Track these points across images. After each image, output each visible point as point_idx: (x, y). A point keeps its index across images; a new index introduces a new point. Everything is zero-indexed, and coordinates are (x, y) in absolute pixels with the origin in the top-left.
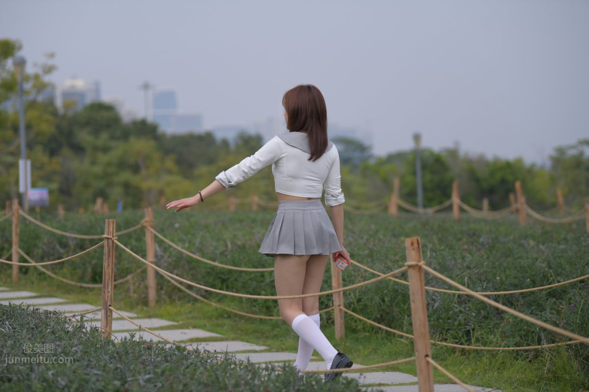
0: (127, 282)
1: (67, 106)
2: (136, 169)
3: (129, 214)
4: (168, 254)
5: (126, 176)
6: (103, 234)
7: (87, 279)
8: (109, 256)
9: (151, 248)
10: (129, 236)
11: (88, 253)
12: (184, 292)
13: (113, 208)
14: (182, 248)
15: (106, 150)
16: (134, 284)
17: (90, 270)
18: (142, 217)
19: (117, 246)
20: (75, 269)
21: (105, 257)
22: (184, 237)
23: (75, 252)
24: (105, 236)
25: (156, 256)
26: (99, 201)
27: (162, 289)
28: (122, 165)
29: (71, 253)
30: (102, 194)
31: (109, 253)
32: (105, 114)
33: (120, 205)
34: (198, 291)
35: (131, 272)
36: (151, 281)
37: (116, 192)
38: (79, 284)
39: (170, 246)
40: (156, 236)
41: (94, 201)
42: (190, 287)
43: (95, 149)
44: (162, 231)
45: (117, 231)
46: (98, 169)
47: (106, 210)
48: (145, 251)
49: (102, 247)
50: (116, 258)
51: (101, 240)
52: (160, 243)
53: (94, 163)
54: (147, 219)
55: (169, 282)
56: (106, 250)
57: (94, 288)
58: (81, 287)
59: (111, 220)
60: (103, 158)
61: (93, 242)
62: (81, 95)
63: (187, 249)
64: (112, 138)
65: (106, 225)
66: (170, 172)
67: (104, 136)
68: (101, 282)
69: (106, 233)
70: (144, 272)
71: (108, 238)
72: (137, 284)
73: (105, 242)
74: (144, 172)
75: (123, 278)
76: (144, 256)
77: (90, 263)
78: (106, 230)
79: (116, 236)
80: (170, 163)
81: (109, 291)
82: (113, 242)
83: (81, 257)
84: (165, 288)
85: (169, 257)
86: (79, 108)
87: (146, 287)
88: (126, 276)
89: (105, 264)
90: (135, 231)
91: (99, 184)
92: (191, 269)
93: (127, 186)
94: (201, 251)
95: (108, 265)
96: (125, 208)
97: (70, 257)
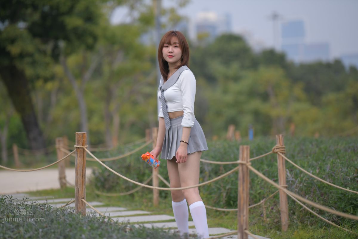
0: (260, 206)
1: (200, 38)
2: (265, 97)
3: (259, 140)
4: (299, 179)
5: (256, 104)
6: (237, 159)
7: (222, 203)
8: (244, 181)
9: (283, 173)
10: (261, 162)
11: (223, 179)
12: (316, 217)
13: (245, 134)
14: (313, 174)
15: (236, 79)
16: (267, 208)
17: (224, 194)
18: (273, 143)
19: (251, 171)
20: (210, 194)
21: (240, 182)
22: (314, 163)
23: (210, 177)
24: (239, 161)
25: (288, 182)
26: (231, 129)
27: (294, 213)
28: (252, 93)
29: (207, 178)
30: (233, 121)
31: (243, 178)
32: (235, 45)
33: (251, 133)
34: (330, 216)
35: (264, 198)
36: (284, 206)
37: (247, 120)
38: (214, 208)
39: (301, 172)
40: (287, 161)
41: (226, 129)
42: (321, 212)
43: (227, 78)
44: (292, 157)
45: (251, 157)
46: (229, 98)
47: (238, 137)
48: (277, 177)
49: (237, 173)
50: (250, 183)
51: (235, 165)
52: (291, 169)
53: (225, 92)
54: (278, 145)
55: (301, 207)
56: (240, 175)
57: (228, 212)
58: (217, 211)
59: (245, 146)
60: (234, 87)
61: (227, 168)
62: (213, 27)
63: (317, 175)
64: (243, 67)
65: (241, 151)
66: (298, 100)
67: (235, 66)
68: (236, 206)
69: (240, 159)
70: (276, 197)
71: (242, 164)
72: (270, 208)
73: (240, 168)
74: (273, 100)
75: (256, 202)
76: (276, 181)
77: (224, 187)
78: (241, 156)
79: (251, 161)
80: (298, 91)
81: (245, 215)
82: (247, 168)
83: (216, 182)
84: (296, 213)
85: (301, 183)
86: (211, 40)
87: (279, 212)
88: (259, 201)
89: (240, 189)
90: (266, 157)
91: (230, 112)
92: (322, 195)
93: (257, 114)
94: (331, 176)
95: (243, 190)
96: (255, 135)
97: (206, 182)
